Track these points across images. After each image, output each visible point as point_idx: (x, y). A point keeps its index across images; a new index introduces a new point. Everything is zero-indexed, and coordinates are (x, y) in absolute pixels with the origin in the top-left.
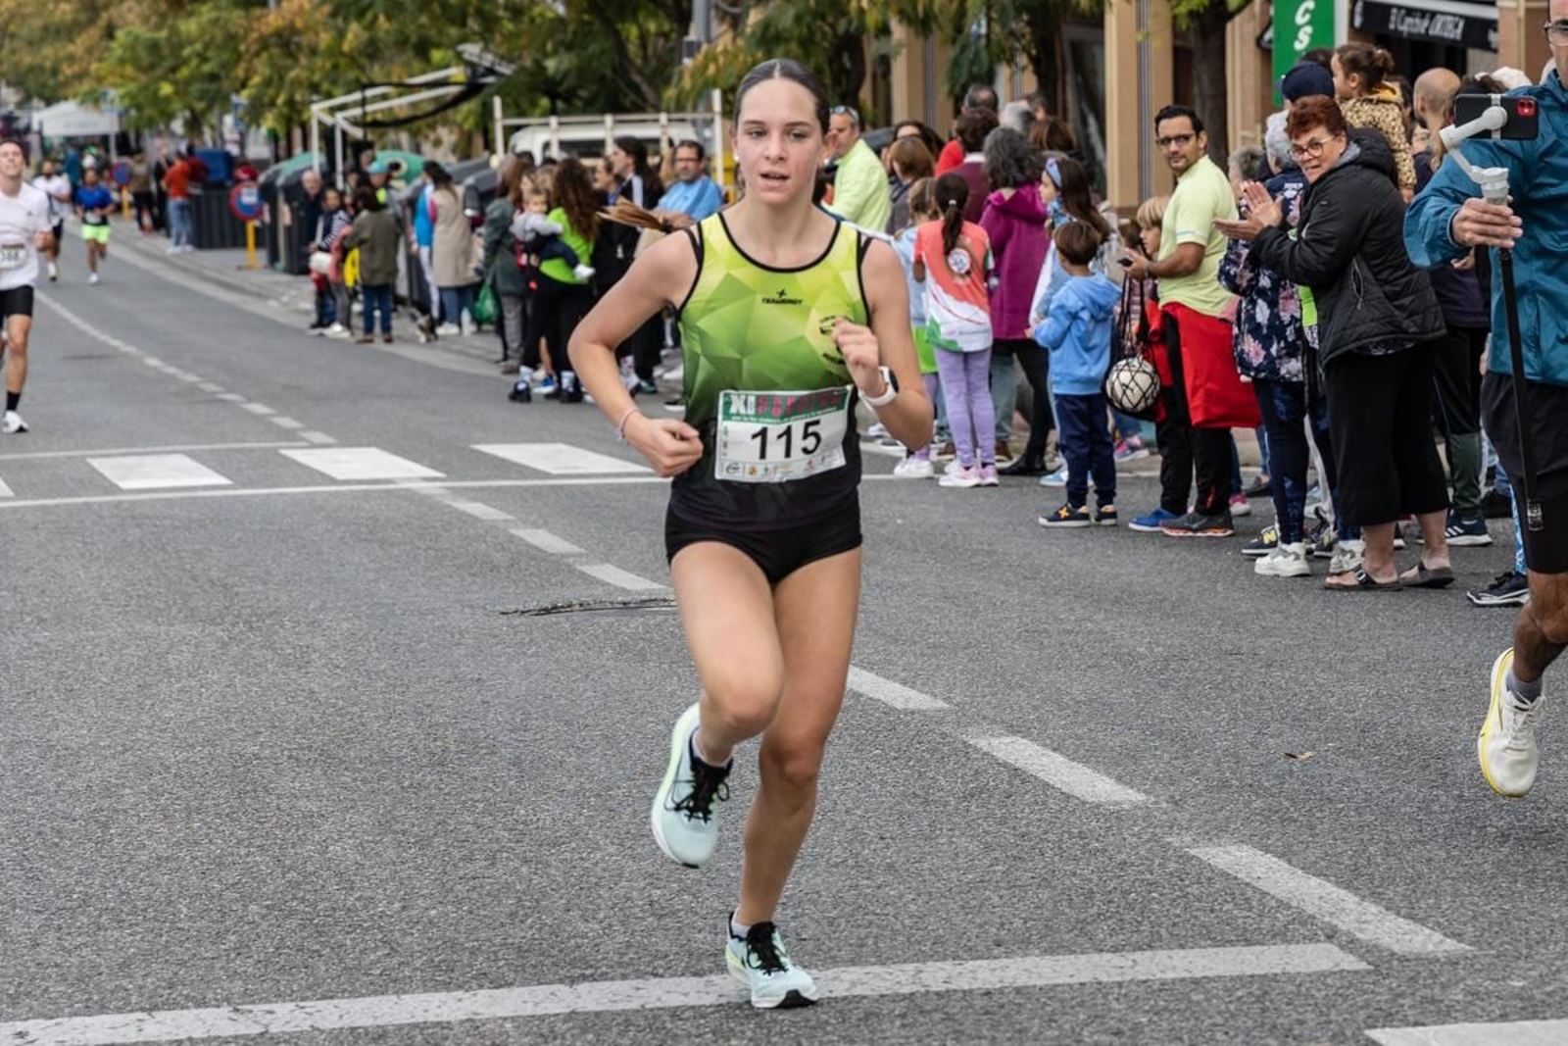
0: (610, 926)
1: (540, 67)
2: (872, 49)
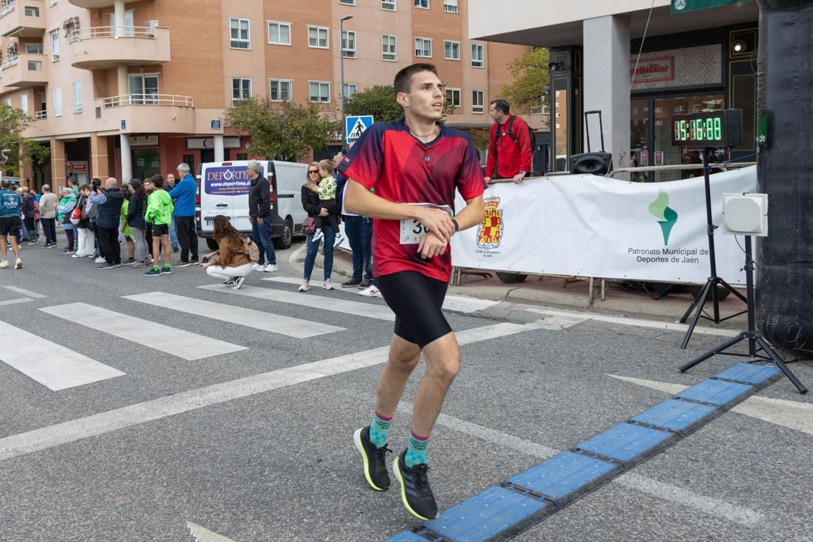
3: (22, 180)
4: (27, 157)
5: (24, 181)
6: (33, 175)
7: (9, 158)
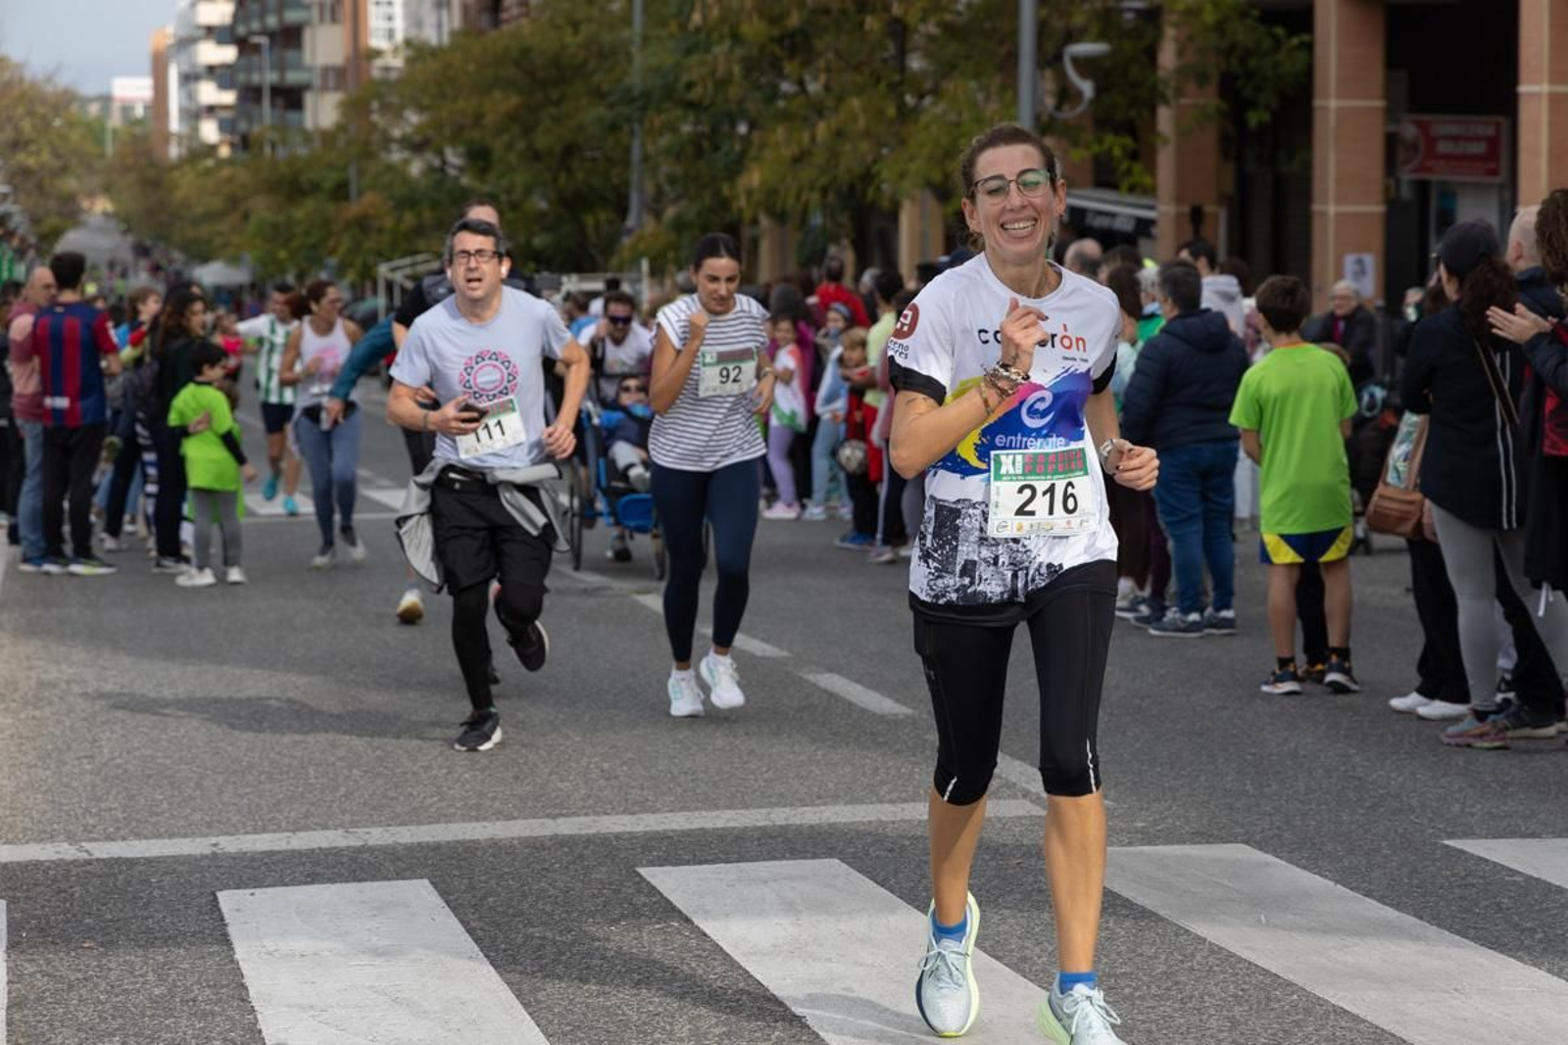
0: (577, 784)
1: (528, 243)
2: (747, 232)
3: (1164, 211)
4: (1191, 87)
5: (1179, 216)
6: (1229, 185)
7: (1099, 91)
